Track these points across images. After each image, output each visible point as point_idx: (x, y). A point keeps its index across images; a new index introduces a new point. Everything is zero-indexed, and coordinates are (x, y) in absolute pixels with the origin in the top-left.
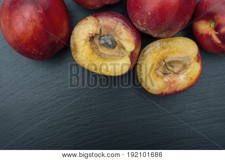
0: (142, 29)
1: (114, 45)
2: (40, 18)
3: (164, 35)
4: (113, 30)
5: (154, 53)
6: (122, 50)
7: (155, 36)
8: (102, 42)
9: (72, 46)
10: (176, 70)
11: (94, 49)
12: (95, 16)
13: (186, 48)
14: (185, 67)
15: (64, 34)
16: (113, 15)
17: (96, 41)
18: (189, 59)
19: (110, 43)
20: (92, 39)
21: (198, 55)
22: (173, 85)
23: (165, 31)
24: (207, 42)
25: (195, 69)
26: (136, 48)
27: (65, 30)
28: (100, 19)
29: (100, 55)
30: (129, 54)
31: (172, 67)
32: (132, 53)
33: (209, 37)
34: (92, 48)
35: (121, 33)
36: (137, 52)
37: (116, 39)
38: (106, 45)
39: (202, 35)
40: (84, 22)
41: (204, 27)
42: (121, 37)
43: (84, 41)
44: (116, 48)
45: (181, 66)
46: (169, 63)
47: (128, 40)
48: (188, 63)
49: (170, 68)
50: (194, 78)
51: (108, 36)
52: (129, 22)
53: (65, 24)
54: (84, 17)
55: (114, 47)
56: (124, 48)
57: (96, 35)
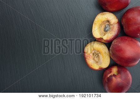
0: (113, 43)
1: (106, 31)
3: (111, 52)
4: (112, 30)
5: (103, 49)
6: (103, 34)
7: (110, 48)
8: (107, 26)
9: (104, 13)
10: (95, 59)
13: (105, 62)
14: (97, 62)
15: (110, 9)
16: (119, 30)
17: (107, 23)
18: (100, 64)
19: (106, 29)
20: (108, 21)
21: (102, 68)
22: (88, 57)
23: (112, 52)
24: (108, 71)
25: (96, 67)
26: (105, 40)
27: (111, 10)
28: (117, 24)
29: (101, 25)
30: (102, 37)
31: (97, 57)
32: (102, 39)
33: (111, 72)
34: (104, 22)
35: (111, 34)
36: (103, 41)
37: (108, 32)
38: (106, 28)
39: (111, 69)
41: (115, 70)
42: (109, 34)
43: (106, 18)
45: (97, 60)
46: (98, 56)
47: (108, 37)
48: (98, 64)
49: (96, 56)
50: (92, 67)
51: (110, 28)
52: (116, 37)
53: (114, 9)
54: (117, 17)
55: (105, 31)
56: (104, 35)
57: (110, 23)
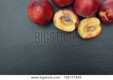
0: (79, 15)
1: (69, 20)
2: (43, 11)
4: (69, 15)
5: (84, 23)
6: (72, 22)
7: (84, 17)
8: (65, 19)
9: (54, 21)
10: (92, 29)
11: (62, 22)
12: (62, 10)
13: (96, 22)
14: (95, 28)
16: (69, 9)
17: (63, 19)
18: (97, 25)
19: (68, 20)
20: (61, 18)
21: (100, 24)
22: (91, 35)
23: (88, 15)
24: (103, 19)
25: (99, 29)
26: (77, 21)
27: (52, 15)
28: (64, 11)
29: (64, 24)
30: (75, 24)
31: (91, 28)
32: (76, 23)
33: (104, 17)
34: (61, 22)
35: (72, 16)
36: (78, 23)
37: (70, 18)
38: (66, 20)
39: (101, 17)
40: (58, 12)
41: (102, 14)
42: (72, 17)
43: (58, 19)
44: (70, 21)
46: (89, 27)
47: (74, 19)
48: (96, 27)
49: (90, 29)
50: (99, 32)
51: (67, 17)
52: (75, 12)
53: (52, 13)
54: (58, 10)
55: (69, 21)
56: (73, 22)
57: (63, 17)
